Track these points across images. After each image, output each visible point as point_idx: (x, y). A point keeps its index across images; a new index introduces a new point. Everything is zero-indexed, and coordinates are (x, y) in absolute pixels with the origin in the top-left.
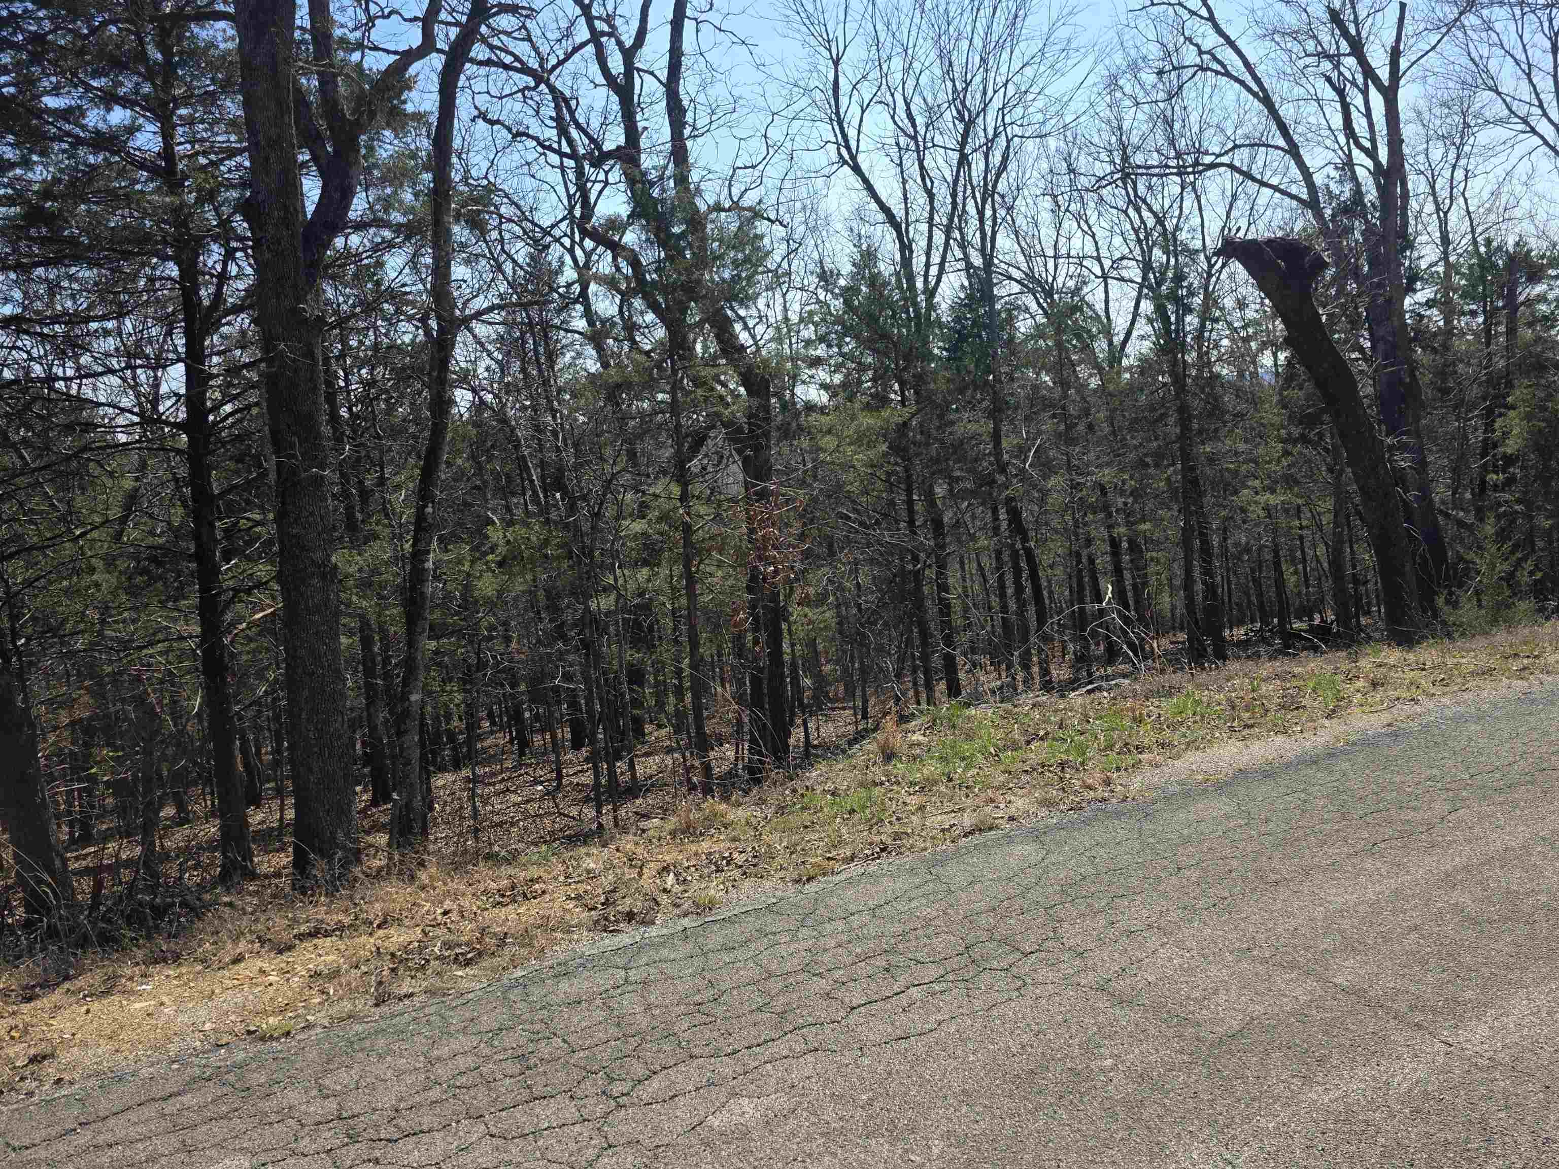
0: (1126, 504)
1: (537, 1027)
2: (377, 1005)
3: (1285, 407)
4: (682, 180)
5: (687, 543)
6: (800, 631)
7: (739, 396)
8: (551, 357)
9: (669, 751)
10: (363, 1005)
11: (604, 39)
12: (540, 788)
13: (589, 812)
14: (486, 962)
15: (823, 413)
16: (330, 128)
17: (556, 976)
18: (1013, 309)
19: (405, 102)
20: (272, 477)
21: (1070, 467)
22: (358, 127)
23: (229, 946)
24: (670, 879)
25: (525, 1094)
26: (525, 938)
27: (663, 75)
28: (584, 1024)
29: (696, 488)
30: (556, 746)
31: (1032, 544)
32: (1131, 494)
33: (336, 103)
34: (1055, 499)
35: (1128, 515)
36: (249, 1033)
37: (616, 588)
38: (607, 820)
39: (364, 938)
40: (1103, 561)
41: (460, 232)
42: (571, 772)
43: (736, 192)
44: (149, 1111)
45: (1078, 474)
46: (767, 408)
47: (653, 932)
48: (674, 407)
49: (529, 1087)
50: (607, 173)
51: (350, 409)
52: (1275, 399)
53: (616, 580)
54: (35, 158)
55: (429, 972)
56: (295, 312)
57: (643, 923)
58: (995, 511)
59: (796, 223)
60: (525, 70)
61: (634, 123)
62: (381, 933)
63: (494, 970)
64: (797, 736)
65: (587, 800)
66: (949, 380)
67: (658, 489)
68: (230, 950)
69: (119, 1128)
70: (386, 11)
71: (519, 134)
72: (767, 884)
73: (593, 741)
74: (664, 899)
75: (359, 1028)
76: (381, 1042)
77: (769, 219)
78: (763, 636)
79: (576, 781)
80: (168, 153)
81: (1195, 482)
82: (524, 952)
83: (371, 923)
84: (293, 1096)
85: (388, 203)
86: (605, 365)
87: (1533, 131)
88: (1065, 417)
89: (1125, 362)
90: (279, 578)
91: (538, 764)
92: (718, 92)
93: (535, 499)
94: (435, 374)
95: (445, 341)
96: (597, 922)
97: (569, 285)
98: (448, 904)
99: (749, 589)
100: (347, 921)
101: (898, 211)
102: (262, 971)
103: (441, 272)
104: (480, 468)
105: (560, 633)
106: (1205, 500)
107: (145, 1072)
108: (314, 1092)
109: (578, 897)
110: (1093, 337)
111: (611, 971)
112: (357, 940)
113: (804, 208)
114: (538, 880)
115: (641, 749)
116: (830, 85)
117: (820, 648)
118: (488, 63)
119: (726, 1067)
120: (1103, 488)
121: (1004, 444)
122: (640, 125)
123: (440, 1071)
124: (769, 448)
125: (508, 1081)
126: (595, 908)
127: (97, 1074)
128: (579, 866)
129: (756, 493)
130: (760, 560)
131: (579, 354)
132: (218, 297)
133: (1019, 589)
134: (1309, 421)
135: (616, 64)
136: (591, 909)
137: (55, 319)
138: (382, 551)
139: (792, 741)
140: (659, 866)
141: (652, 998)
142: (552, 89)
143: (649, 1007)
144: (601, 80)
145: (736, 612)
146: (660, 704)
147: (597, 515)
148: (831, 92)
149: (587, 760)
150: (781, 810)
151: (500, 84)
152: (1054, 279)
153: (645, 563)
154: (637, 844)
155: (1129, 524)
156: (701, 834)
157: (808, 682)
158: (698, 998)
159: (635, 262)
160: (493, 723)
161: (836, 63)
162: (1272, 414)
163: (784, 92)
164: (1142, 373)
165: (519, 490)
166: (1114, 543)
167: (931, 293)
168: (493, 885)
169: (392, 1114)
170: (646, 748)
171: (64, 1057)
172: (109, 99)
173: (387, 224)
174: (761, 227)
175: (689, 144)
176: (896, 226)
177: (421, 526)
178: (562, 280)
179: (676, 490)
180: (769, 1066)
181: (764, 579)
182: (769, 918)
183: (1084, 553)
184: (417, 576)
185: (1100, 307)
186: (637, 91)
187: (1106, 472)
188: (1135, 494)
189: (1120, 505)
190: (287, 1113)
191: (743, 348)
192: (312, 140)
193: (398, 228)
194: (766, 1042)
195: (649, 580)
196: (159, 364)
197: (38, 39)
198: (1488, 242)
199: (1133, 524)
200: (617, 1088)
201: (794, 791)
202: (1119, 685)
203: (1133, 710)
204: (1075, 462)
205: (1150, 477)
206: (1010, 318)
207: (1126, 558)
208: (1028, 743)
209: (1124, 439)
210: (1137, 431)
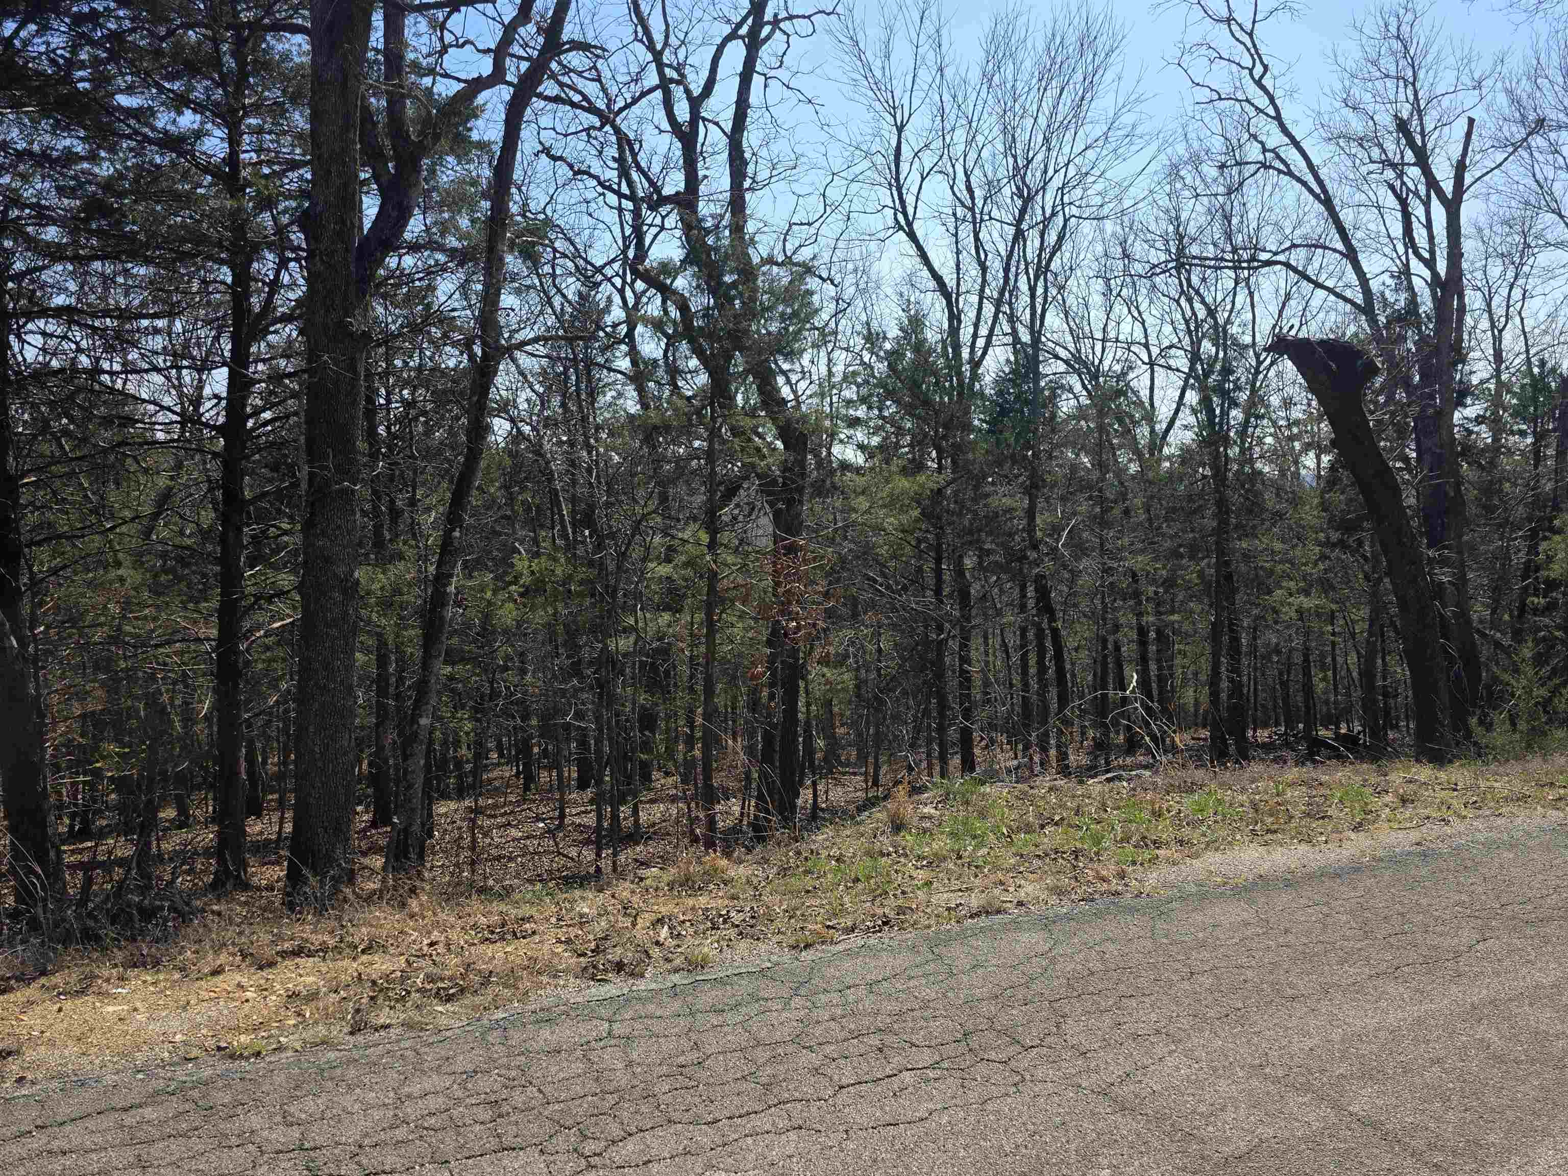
0: (1156, 593)
1: (513, 1073)
2: (352, 1033)
3: (1325, 510)
4: (737, 229)
5: (712, 589)
6: (818, 690)
7: (775, 449)
8: (593, 394)
9: (674, 799)
10: (339, 1031)
11: (672, 86)
12: (541, 825)
13: (588, 854)
14: (468, 1000)
15: (858, 473)
16: (394, 148)
17: (537, 1022)
18: (1057, 388)
19: (470, 129)
20: (304, 486)
21: (1102, 551)
22: (421, 150)
23: (210, 956)
24: (664, 932)
25: (493, 1143)
26: (510, 978)
27: (728, 127)
28: (561, 1075)
29: (724, 537)
30: (562, 785)
31: (1059, 624)
32: (1164, 584)
33: (403, 124)
34: (1084, 581)
35: (1158, 605)
36: (219, 1048)
37: (636, 630)
38: (605, 864)
39: (346, 962)
40: (1128, 650)
41: (512, 262)
42: (574, 811)
43: (790, 248)
44: (108, 1121)
45: (1111, 559)
46: (802, 463)
47: (641, 985)
48: (710, 455)
49: (499, 1136)
50: (663, 218)
51: (388, 428)
52: (1316, 501)
53: (636, 622)
54: (103, 154)
55: (409, 1004)
56: (342, 326)
57: (632, 975)
58: (1023, 588)
59: (847, 283)
60: (592, 109)
61: (695, 171)
62: (364, 958)
63: (475, 1008)
64: (805, 797)
65: (587, 842)
66: (987, 453)
67: (686, 535)
68: (210, 961)
69: (74, 1135)
70: (461, 41)
71: (580, 172)
72: (762, 947)
73: (599, 782)
74: (656, 952)
75: (332, 1055)
76: (352, 1072)
77: (820, 277)
78: (779, 692)
79: (578, 821)
80: (232, 159)
81: (1229, 577)
82: (507, 993)
83: (356, 947)
84: (255, 1121)
85: (445, 228)
86: (645, 406)
88: (1101, 499)
89: (1166, 451)
90: (299, 588)
91: (542, 800)
92: (780, 148)
93: (564, 536)
94: (475, 399)
95: (488, 366)
96: (585, 969)
97: (615, 326)
98: (435, 935)
99: (769, 643)
100: (331, 942)
101: (950, 280)
102: (240, 986)
103: (490, 299)
104: (511, 498)
105: (576, 670)
106: (1237, 597)
107: (110, 1079)
108: (278, 1118)
109: (568, 941)
110: (1136, 423)
111: (595, 1022)
112: (340, 963)
113: (856, 270)
114: (530, 919)
115: (645, 796)
116: (892, 151)
117: (836, 709)
118: (556, 99)
119: (705, 1137)
120: (1134, 575)
121: (1038, 521)
122: (701, 173)
123: (411, 1110)
124: (801, 502)
125: (477, 1127)
126: (584, 955)
127: (60, 1076)
128: (572, 909)
129: (784, 547)
130: (782, 613)
131: (620, 395)
132: (268, 304)
133: (1042, 669)
134: (1349, 526)
135: (682, 111)
136: (580, 955)
137: (106, 313)
138: (405, 571)
139: (800, 802)
140: (654, 917)
141: (635, 1056)
142: (617, 131)
143: (630, 1064)
144: (666, 126)
145: (754, 664)
146: (670, 752)
147: (623, 556)
148: (892, 158)
149: (591, 802)
150: (784, 871)
151: (566, 122)
152: (1101, 361)
153: (667, 608)
154: (633, 892)
155: (1158, 614)
156: (700, 889)
157: (821, 743)
158: (681, 1060)
159: (683, 307)
160: (501, 755)
161: (900, 129)
162: (1311, 516)
163: (846, 154)
164: (1182, 463)
165: (548, 523)
166: (1142, 632)
167: (976, 364)
168: (483, 920)
169: (355, 1149)
170: (651, 795)
171: (30, 1055)
172: (180, 102)
173: (441, 248)
174: (812, 283)
175: (748, 196)
176: (947, 295)
177: (447, 549)
178: (609, 320)
179: (705, 538)
180: (749, 1140)
181: (786, 635)
182: (762, 982)
183: (1111, 639)
184: (438, 599)
185: (1144, 394)
186: (701, 139)
187: (1140, 559)
188: (1169, 583)
189: (1151, 594)
190: (247, 1137)
191: (784, 402)
192: (374, 157)
193: (452, 253)
194: (748, 1114)
195: (669, 626)
196: (204, 367)
197: (116, 37)
198: (1543, 363)
199: (1161, 614)
200: (590, 1147)
201: (798, 853)
202: (1139, 776)
203: (1153, 803)
204: (1108, 546)
205: (1181, 568)
206: (1054, 396)
207: (1153, 648)
208: (1042, 827)
209: (1160, 527)
210: (1174, 520)
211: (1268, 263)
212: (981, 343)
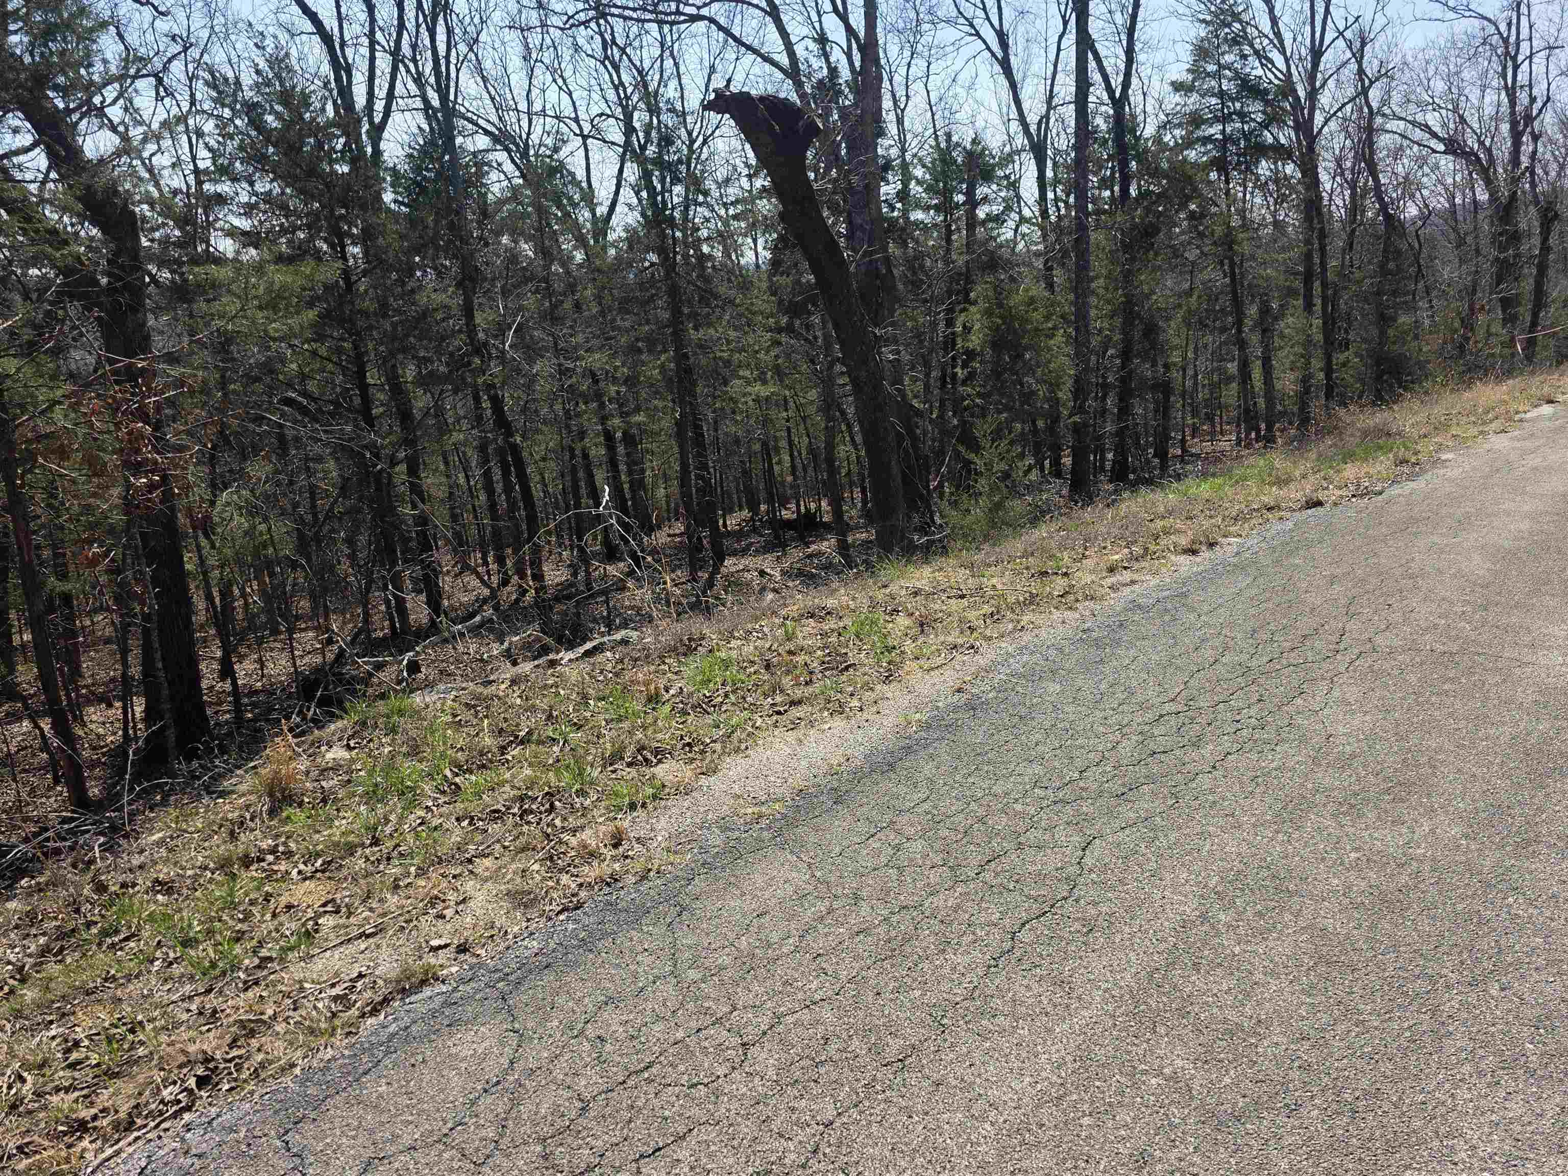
0: (618, 393)
3: (774, 294)
18: (480, 163)
21: (557, 351)
31: (518, 439)
32: (625, 382)
34: (543, 386)
35: (621, 406)
40: (598, 452)
45: (566, 358)
52: (764, 285)
58: (477, 399)
66: (402, 237)
81: (689, 371)
87: (978, 34)
88: (549, 292)
89: (611, 237)
101: (330, 22)
106: (698, 390)
110: (575, 205)
120: (593, 375)
121: (478, 319)
133: (508, 488)
134: (795, 310)
152: (529, 134)
155: (624, 415)
162: (762, 302)
164: (631, 247)
166: (609, 437)
167: (377, 131)
176: (327, 39)
183: (578, 447)
185: (581, 174)
187: (597, 356)
188: (631, 381)
189: (613, 394)
199: (628, 414)
202: (625, 642)
203: (647, 684)
204: (562, 345)
205: (643, 363)
206: (480, 174)
207: (621, 449)
208: (503, 749)
209: (614, 320)
210: (628, 313)
211: (693, 19)
212: (379, 106)
